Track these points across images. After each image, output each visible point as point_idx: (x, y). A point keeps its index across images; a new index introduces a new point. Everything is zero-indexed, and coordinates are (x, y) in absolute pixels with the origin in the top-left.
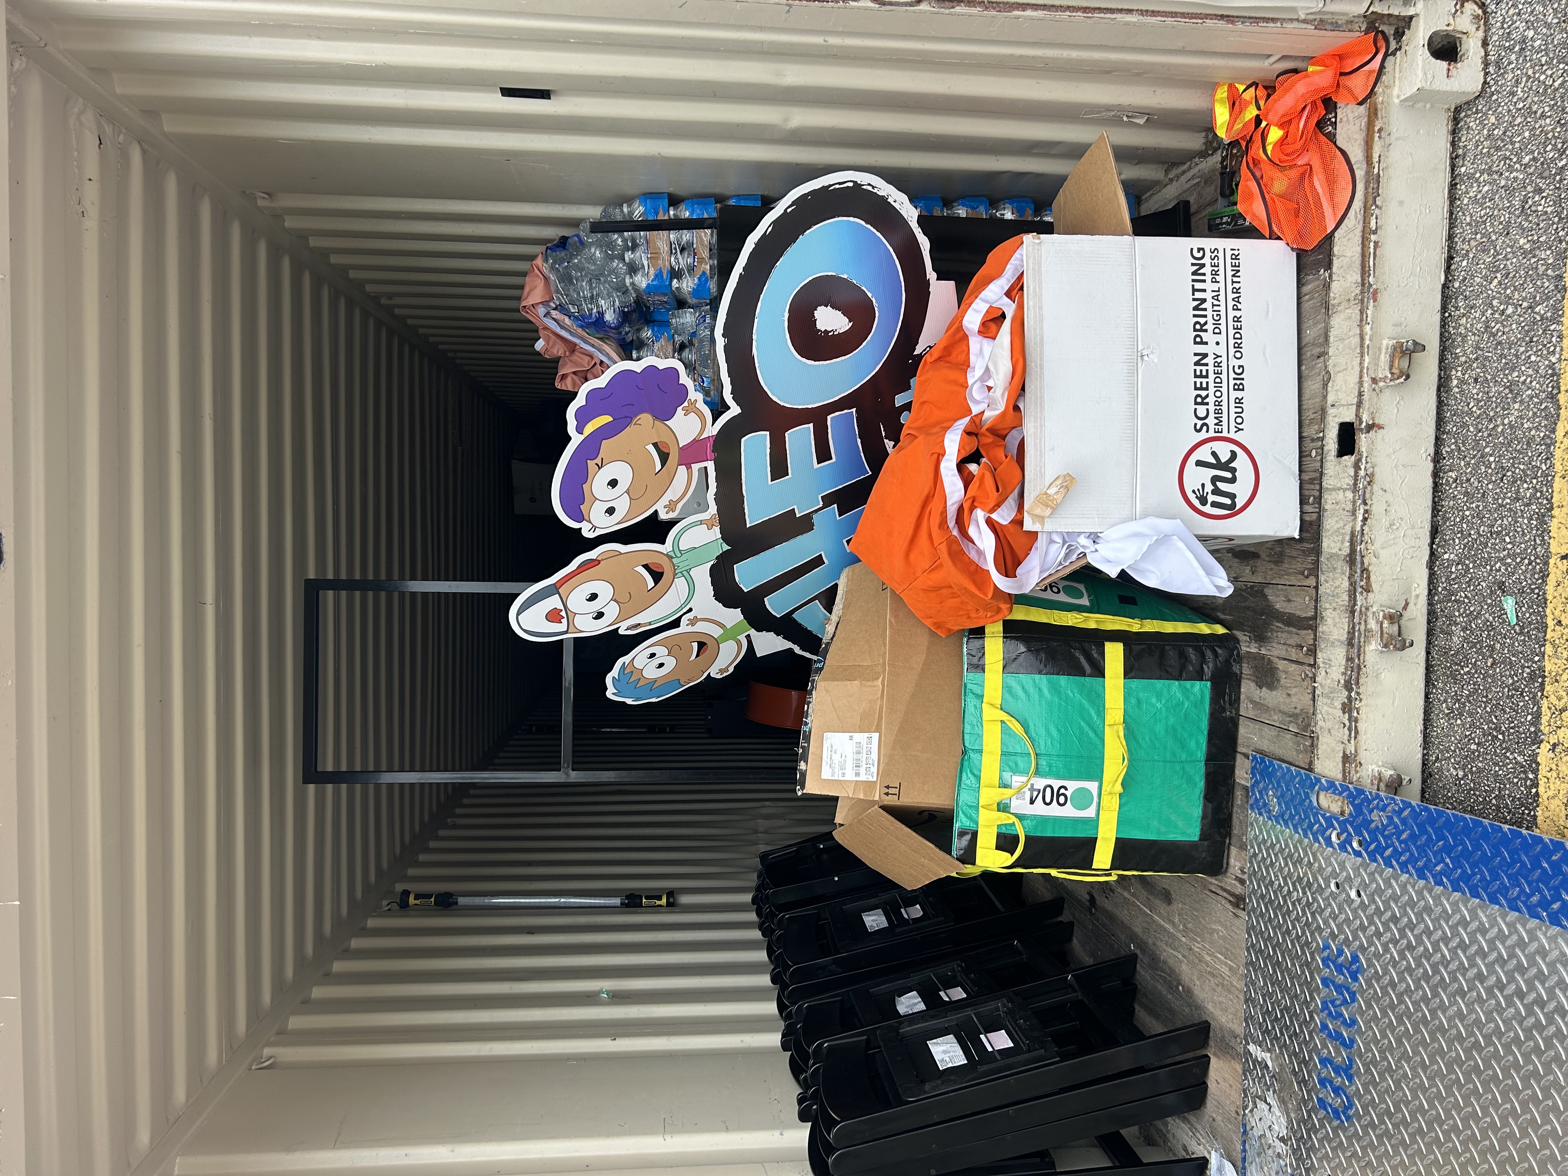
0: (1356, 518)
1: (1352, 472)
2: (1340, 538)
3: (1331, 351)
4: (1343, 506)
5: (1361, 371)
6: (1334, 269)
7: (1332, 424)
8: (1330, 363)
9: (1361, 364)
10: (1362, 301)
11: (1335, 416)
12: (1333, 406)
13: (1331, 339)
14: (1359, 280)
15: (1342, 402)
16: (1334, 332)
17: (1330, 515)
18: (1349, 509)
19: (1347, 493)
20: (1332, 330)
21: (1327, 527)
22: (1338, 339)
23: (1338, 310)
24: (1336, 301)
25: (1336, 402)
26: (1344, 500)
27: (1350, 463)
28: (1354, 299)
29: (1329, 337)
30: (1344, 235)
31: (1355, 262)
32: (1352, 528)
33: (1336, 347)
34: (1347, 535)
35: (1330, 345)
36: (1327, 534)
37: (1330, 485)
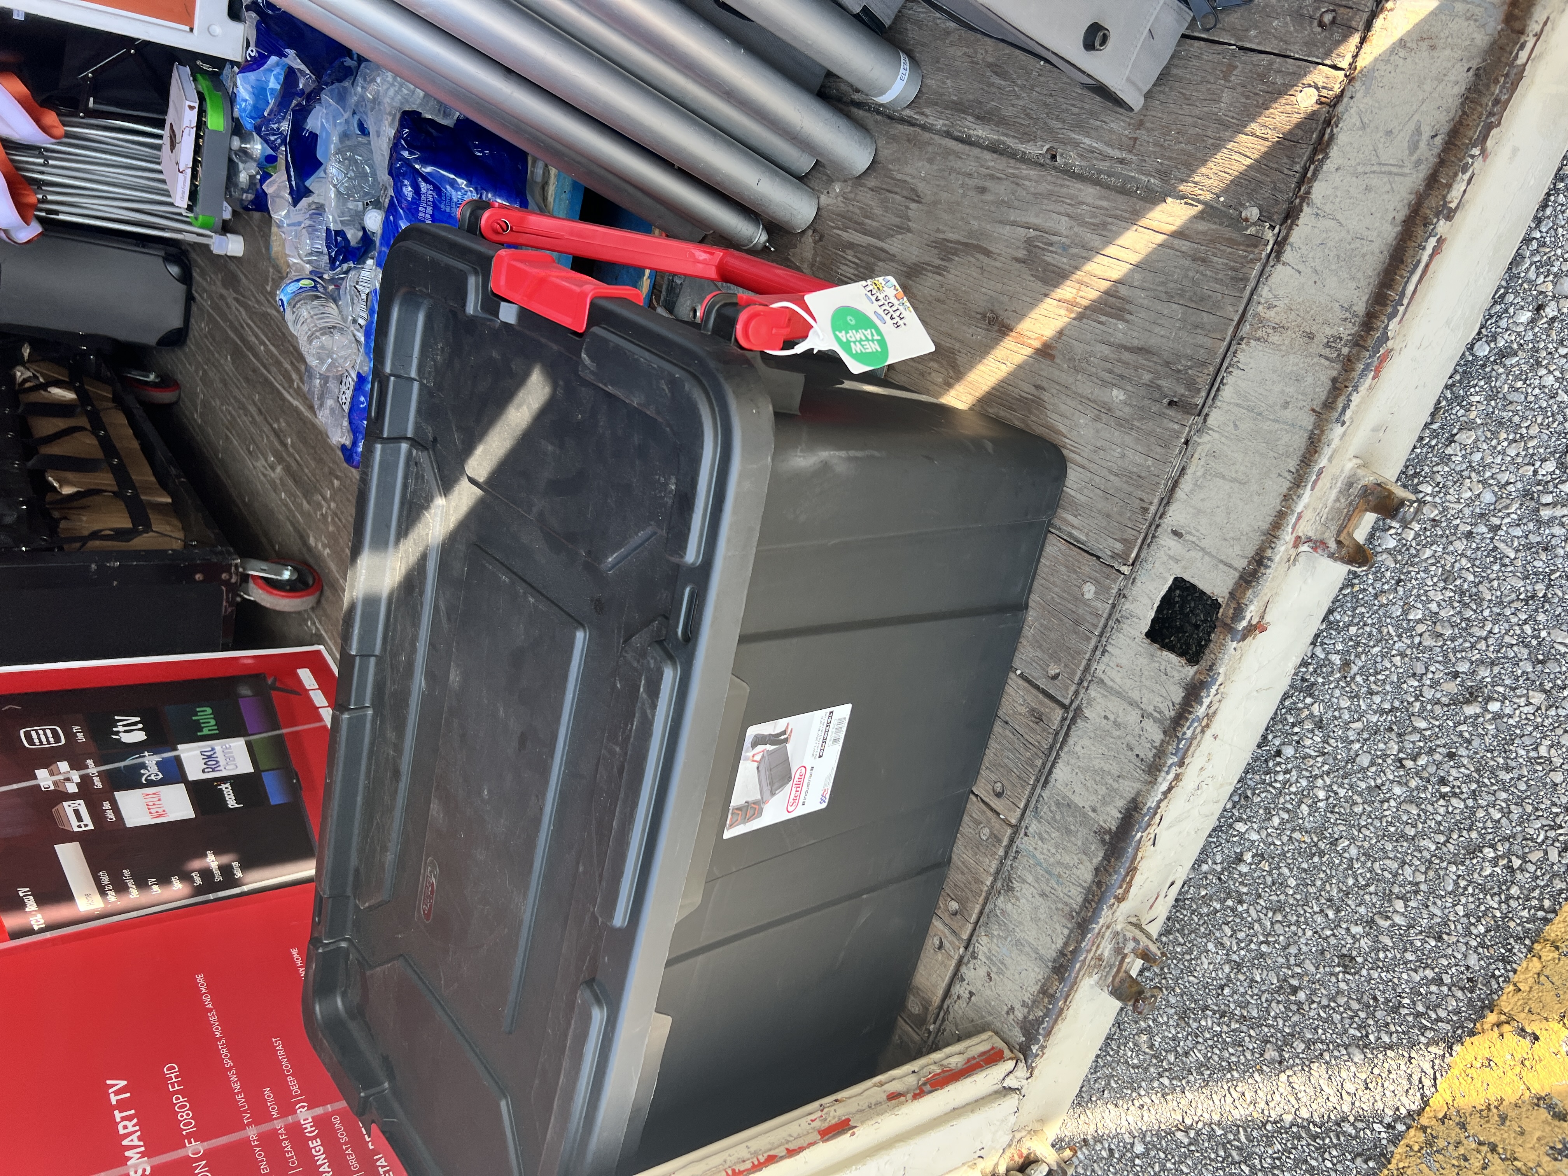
0: (1153, 782)
1: (1178, 695)
2: (1103, 790)
3: (1216, 417)
4: (1130, 739)
5: (1281, 514)
6: (1298, 235)
7: (1159, 568)
8: (1205, 442)
9: (1286, 498)
10: (1348, 364)
11: (1177, 561)
12: (1175, 533)
13: (1227, 393)
14: (1360, 308)
15: (1203, 544)
16: (1240, 382)
17: (1092, 735)
18: (1142, 755)
19: (1148, 724)
20: (1236, 372)
21: (1078, 748)
22: (1245, 404)
23: (1270, 340)
24: (1271, 314)
25: (1189, 533)
26: (1137, 731)
27: (1175, 674)
28: (1327, 345)
29: (1222, 382)
30: (1360, 169)
31: (1364, 256)
32: (1138, 794)
33: (1233, 418)
34: (1122, 797)
35: (1218, 403)
36: (1073, 761)
37: (1112, 680)
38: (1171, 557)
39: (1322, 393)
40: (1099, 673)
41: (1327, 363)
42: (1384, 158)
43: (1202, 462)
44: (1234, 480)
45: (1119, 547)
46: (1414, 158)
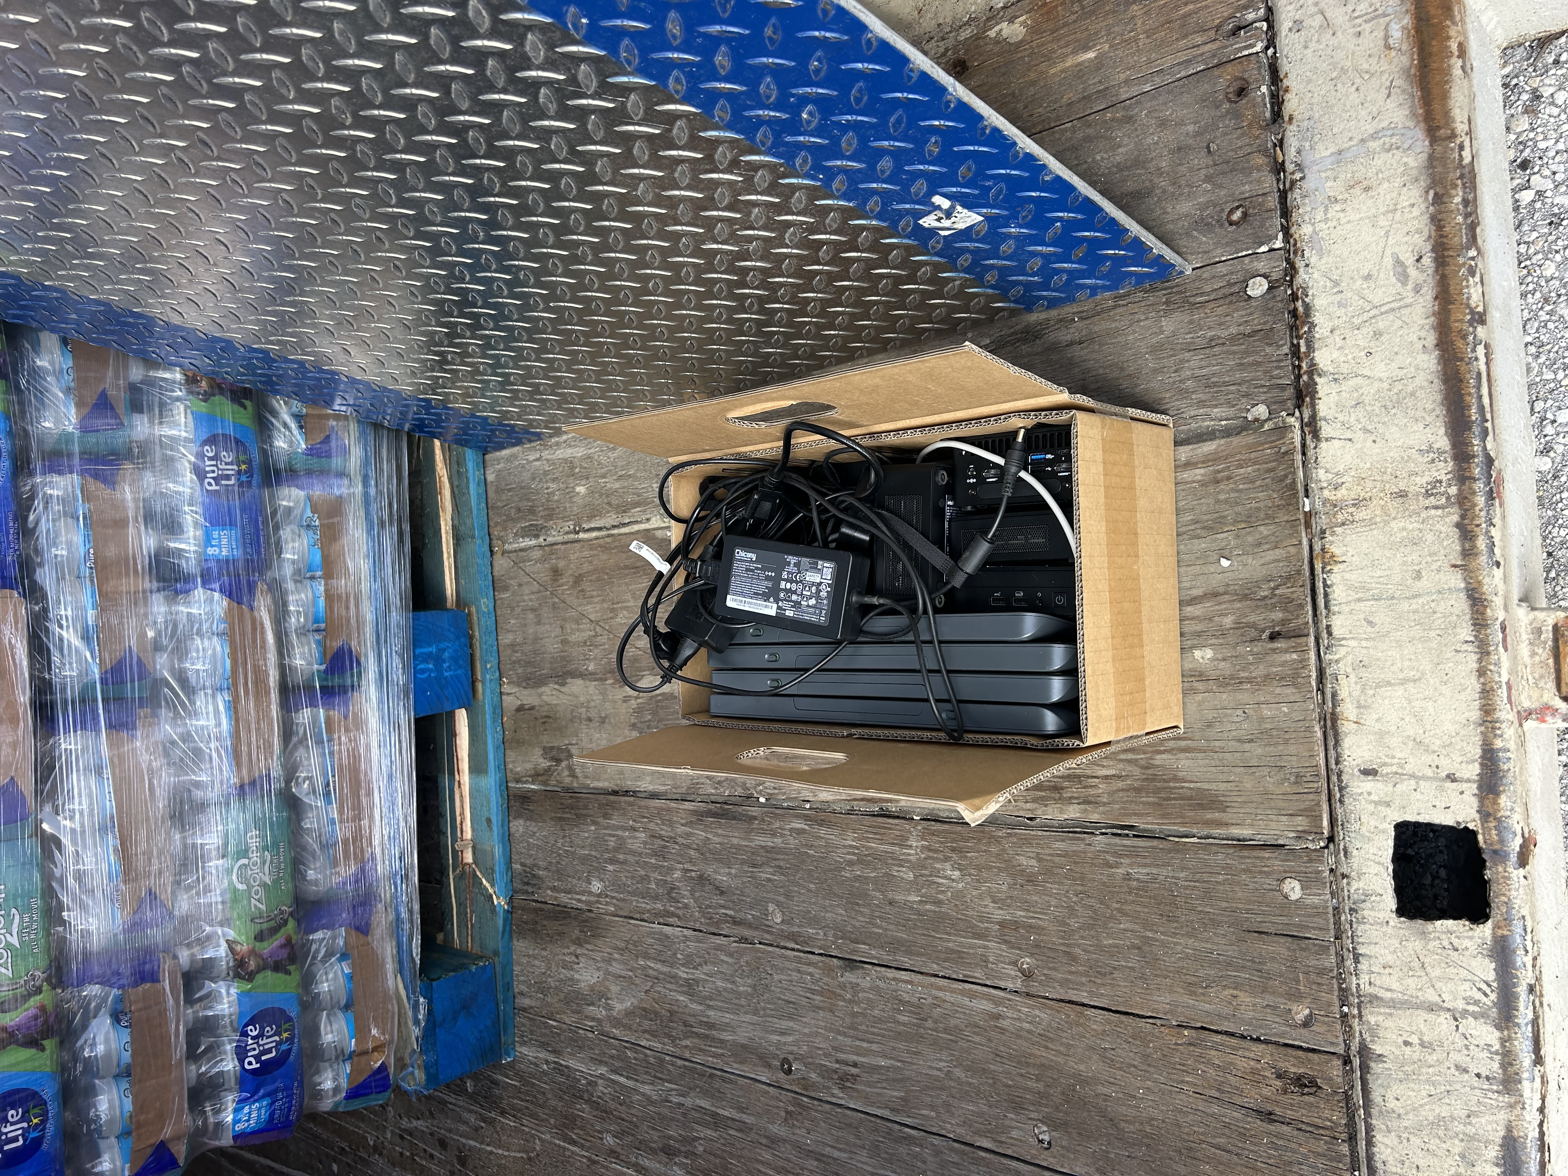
0: (1519, 1103)
1: (1487, 970)
2: (1458, 1147)
3: (1339, 625)
4: (1455, 1057)
5: (1487, 693)
6: (1324, 408)
7: (1369, 822)
8: (1344, 657)
9: (1482, 672)
10: (1464, 502)
11: (1388, 804)
12: (1366, 772)
13: (1338, 594)
14: (1443, 442)
15: (1409, 769)
16: (1347, 576)
17: (1401, 1075)
18: (1484, 1073)
19: (1470, 1025)
20: (1336, 568)
21: (1392, 1104)
22: (1368, 595)
23: (1357, 518)
24: (1342, 493)
25: (1385, 764)
26: (1460, 1043)
27: (1467, 943)
28: (1428, 494)
29: (1326, 585)
30: (1357, 321)
31: (1413, 394)
32: (1509, 1129)
33: (1362, 616)
34: (1487, 1143)
35: (1334, 609)
36: (1394, 1124)
37: (1387, 990)
38: (1376, 803)
39: (1453, 545)
40: (1366, 989)
41: (1439, 512)
42: (1376, 301)
43: (1353, 678)
44: (1404, 682)
45: (1301, 822)
46: (1410, 287)
